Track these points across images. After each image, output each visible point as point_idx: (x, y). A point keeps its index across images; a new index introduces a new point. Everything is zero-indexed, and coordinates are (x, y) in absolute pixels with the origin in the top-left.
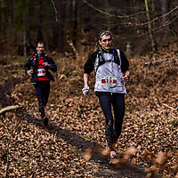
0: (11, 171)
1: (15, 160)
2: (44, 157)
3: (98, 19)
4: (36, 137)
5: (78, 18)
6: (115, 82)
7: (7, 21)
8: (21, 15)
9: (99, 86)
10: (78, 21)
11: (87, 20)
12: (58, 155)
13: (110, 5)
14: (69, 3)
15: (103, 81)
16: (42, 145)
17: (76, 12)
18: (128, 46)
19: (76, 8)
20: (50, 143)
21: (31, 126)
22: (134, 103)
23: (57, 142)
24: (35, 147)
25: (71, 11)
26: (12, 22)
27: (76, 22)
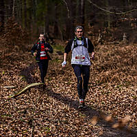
0: (36, 133)
1: (39, 125)
2: (60, 122)
3: (101, 15)
4: (55, 106)
5: (85, 15)
6: (84, 58)
7: (31, 18)
8: (42, 13)
9: (74, 61)
10: (86, 17)
11: (92, 17)
12: (71, 121)
13: (110, 5)
14: (78, 4)
15: (76, 58)
16: (59, 113)
17: (83, 10)
18: (124, 36)
19: (84, 7)
20: (66, 111)
21: (50, 98)
22: (130, 80)
23: (70, 110)
24: (54, 115)
25: (80, 9)
26: (35, 19)
27: (83, 18)
